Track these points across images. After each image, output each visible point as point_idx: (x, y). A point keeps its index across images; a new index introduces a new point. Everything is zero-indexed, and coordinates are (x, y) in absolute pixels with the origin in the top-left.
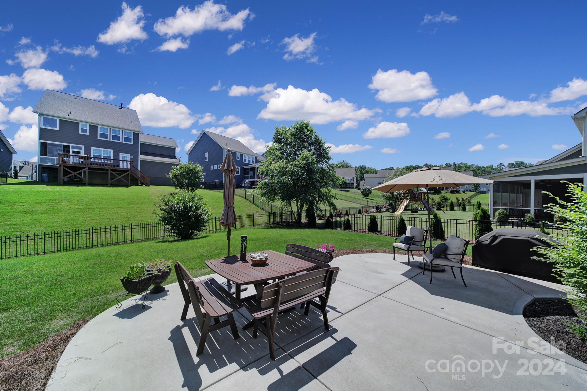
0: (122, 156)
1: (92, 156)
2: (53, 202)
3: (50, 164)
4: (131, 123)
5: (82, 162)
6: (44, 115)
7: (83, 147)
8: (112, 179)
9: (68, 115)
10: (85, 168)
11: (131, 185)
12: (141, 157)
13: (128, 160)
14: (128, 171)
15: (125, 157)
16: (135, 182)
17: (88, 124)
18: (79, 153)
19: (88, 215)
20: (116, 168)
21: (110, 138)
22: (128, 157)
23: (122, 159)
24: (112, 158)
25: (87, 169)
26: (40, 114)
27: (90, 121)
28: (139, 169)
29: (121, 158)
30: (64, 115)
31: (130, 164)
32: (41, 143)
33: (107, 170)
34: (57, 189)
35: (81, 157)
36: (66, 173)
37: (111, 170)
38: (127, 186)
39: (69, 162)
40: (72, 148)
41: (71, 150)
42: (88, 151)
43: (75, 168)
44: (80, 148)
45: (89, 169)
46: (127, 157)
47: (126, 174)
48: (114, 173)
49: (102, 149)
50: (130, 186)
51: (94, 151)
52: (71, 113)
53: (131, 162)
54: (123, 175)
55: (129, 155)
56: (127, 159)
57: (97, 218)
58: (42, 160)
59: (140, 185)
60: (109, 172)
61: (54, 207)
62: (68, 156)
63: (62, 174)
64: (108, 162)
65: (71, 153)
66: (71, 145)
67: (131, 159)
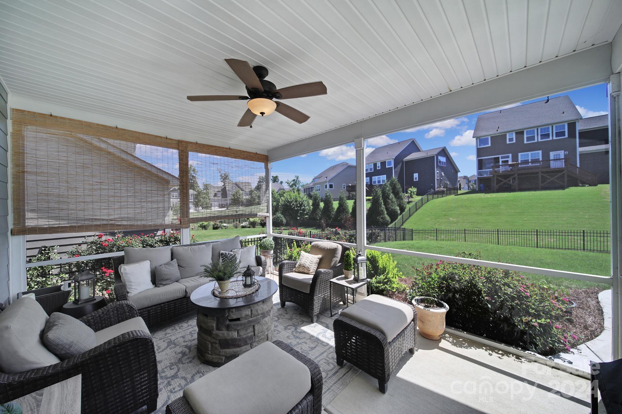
0: (552, 155)
1: (520, 162)
2: (494, 207)
3: (485, 176)
4: (563, 113)
5: (511, 169)
6: (480, 137)
7: (510, 155)
8: (543, 182)
9: (497, 131)
10: (515, 174)
11: (569, 187)
12: (580, 150)
13: (561, 158)
14: (563, 171)
15: (557, 155)
16: (574, 182)
17: (515, 132)
18: (507, 161)
19: (526, 219)
20: (547, 170)
21: (538, 139)
22: (562, 154)
23: (553, 159)
24: (541, 160)
25: (516, 175)
26: (477, 137)
27: (516, 128)
28: (578, 165)
29: (552, 157)
30: (493, 132)
31: (565, 162)
32: (479, 160)
33: (537, 173)
34: (494, 196)
35: (510, 165)
36: (498, 181)
37: (542, 172)
38: (563, 188)
39: (500, 172)
40: (501, 159)
41: (501, 160)
42: (515, 158)
43: (506, 176)
44: (508, 157)
45: (518, 174)
46: (559, 155)
47: (560, 174)
48: (545, 175)
49: (530, 153)
50: (567, 188)
51: (521, 157)
52: (499, 128)
53: (566, 159)
54: (556, 176)
55: (563, 151)
56: (559, 157)
57: (535, 222)
58: (479, 173)
59: (580, 185)
60: (540, 174)
61: (496, 211)
62: (498, 167)
63: (495, 182)
64: (538, 164)
65: (501, 163)
66: (500, 156)
67: (565, 155)
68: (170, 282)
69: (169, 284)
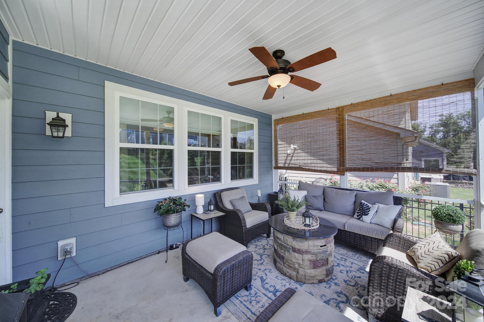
68: (313, 209)
69: (312, 210)
